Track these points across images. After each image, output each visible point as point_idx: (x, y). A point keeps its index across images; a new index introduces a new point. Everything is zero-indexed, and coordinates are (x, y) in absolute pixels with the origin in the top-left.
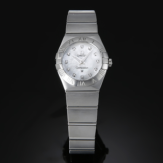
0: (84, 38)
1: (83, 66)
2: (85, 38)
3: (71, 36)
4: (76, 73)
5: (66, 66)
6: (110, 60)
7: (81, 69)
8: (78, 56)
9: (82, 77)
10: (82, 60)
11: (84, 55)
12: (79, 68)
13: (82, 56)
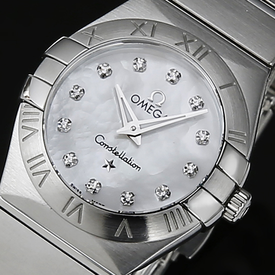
0: (201, 48)
1: (126, 148)
2: (207, 53)
3: (161, 10)
4: (83, 158)
5: (67, 106)
6: (242, 196)
7: (109, 156)
8: (136, 99)
9: (94, 185)
10: (138, 127)
11: (161, 113)
12: (106, 147)
13: (149, 108)
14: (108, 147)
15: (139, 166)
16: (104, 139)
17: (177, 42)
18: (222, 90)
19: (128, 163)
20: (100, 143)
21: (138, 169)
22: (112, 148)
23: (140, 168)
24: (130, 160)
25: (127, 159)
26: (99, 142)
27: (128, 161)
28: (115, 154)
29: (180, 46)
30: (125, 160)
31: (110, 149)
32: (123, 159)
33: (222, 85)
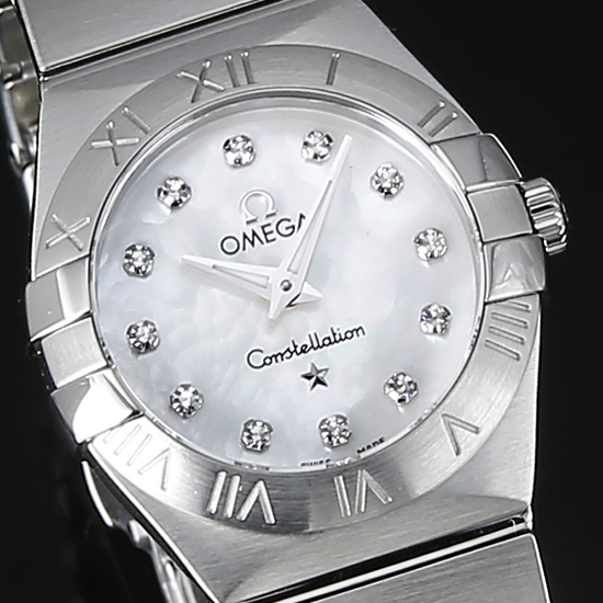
11: (289, 220)
12: (279, 358)
13: (266, 234)
14: (282, 355)
15: (357, 327)
16: (261, 351)
17: (191, 98)
18: (335, 83)
19: (335, 341)
20: (265, 364)
21: (360, 332)
22: (288, 350)
23: (361, 328)
24: (334, 334)
25: (329, 338)
26: (262, 363)
27: (332, 340)
28: (303, 351)
29: (201, 96)
30: (327, 342)
31: (288, 354)
32: (324, 345)
33: (326, 77)
